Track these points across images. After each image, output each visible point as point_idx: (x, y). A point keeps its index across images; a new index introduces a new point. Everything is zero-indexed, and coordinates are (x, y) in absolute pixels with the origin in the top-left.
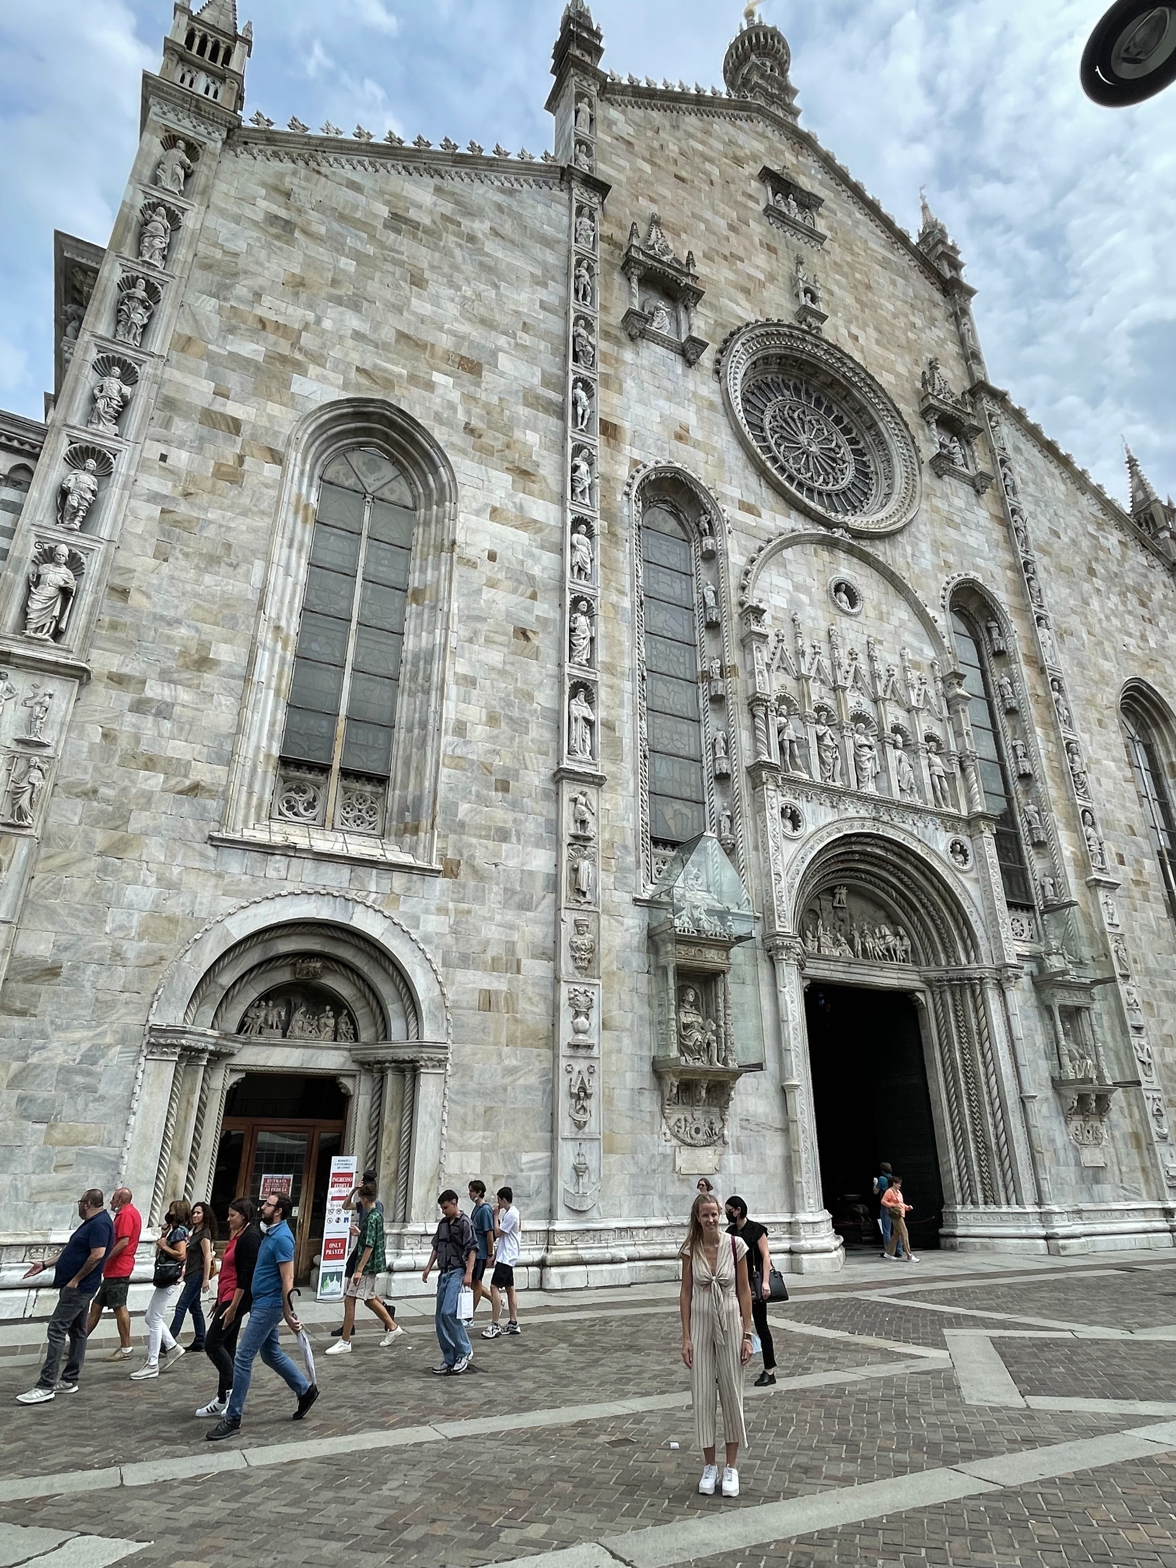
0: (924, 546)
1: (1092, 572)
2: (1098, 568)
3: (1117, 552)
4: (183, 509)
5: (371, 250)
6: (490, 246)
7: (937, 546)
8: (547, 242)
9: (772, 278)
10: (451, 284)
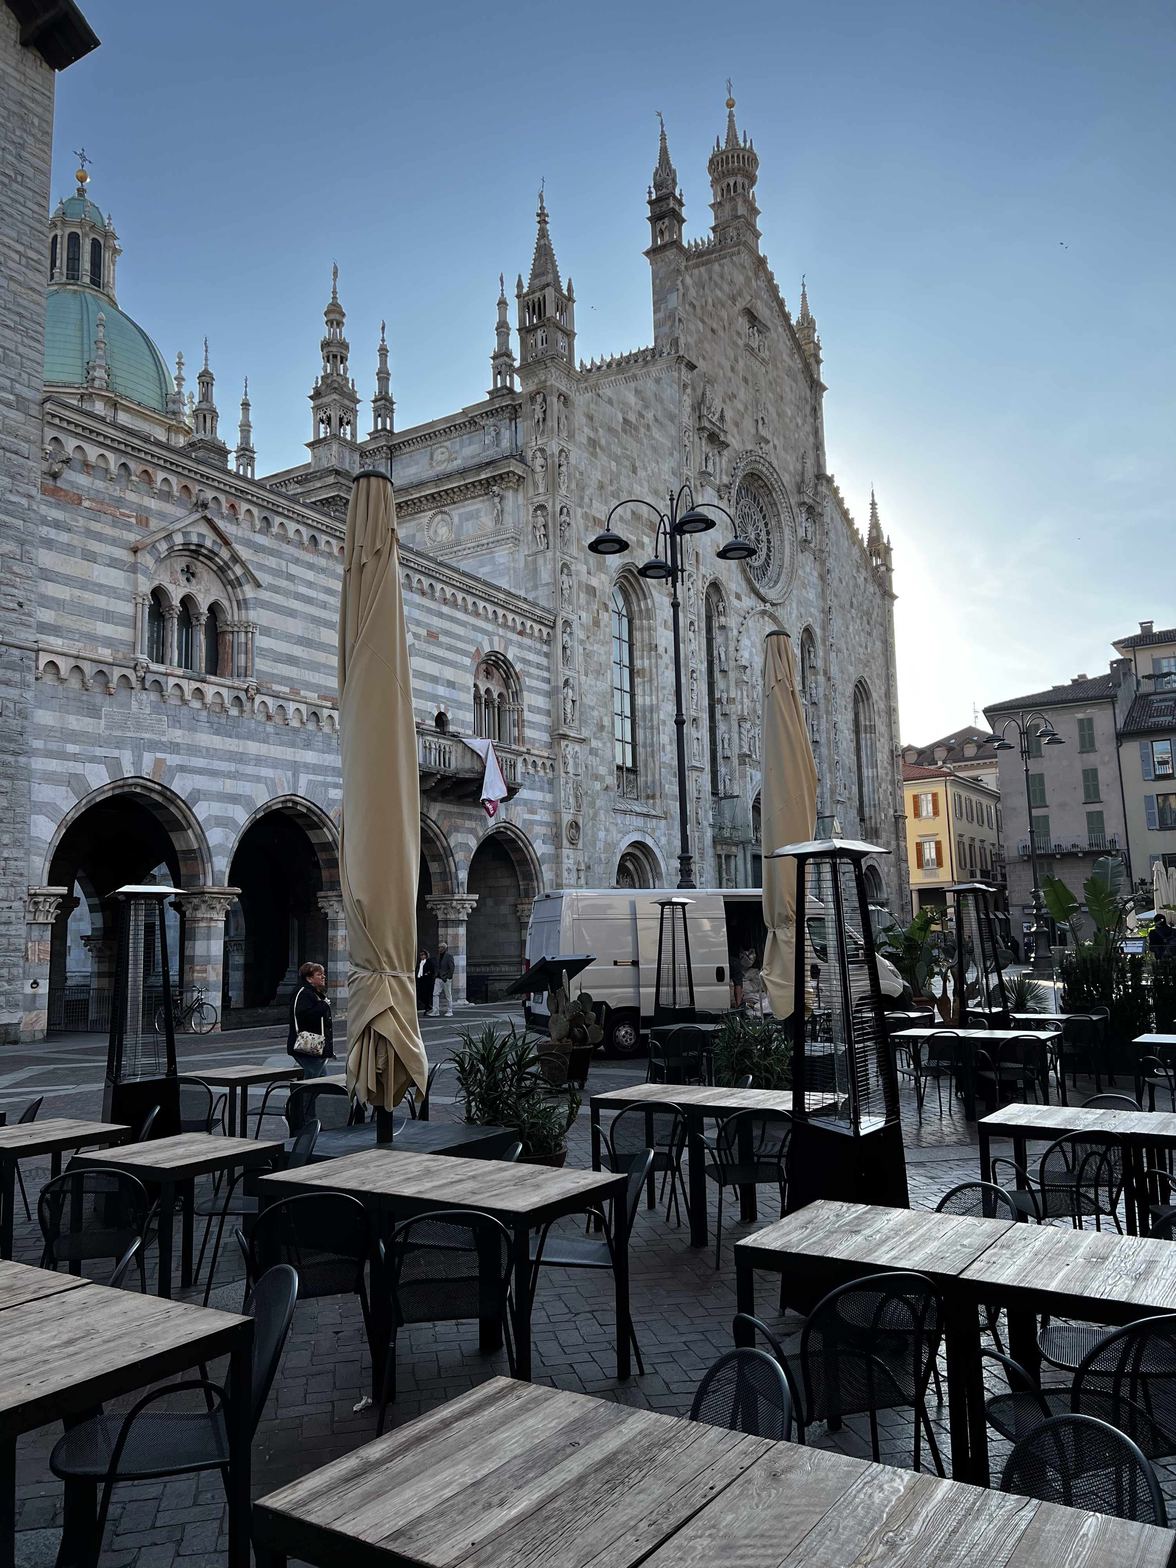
0: (794, 605)
1: (852, 606)
2: (855, 602)
3: (862, 588)
4: (588, 646)
5: (619, 451)
6: (655, 432)
7: (799, 603)
8: (672, 418)
9: (746, 408)
10: (645, 469)
